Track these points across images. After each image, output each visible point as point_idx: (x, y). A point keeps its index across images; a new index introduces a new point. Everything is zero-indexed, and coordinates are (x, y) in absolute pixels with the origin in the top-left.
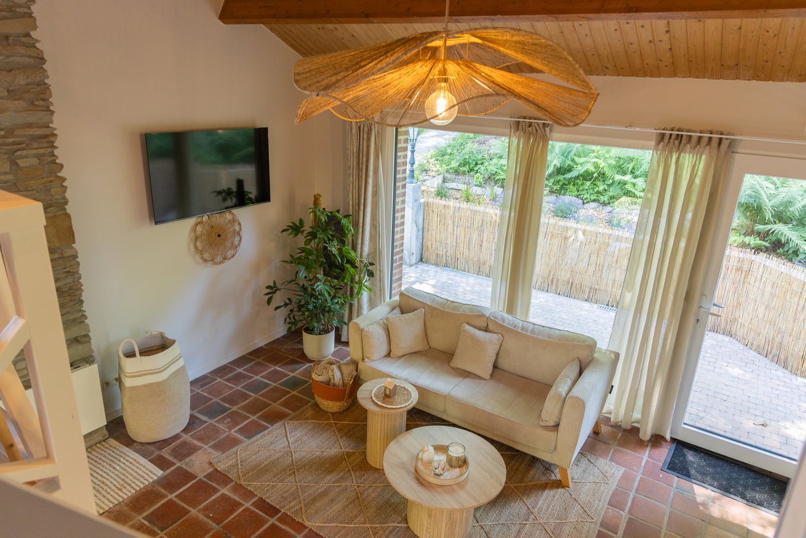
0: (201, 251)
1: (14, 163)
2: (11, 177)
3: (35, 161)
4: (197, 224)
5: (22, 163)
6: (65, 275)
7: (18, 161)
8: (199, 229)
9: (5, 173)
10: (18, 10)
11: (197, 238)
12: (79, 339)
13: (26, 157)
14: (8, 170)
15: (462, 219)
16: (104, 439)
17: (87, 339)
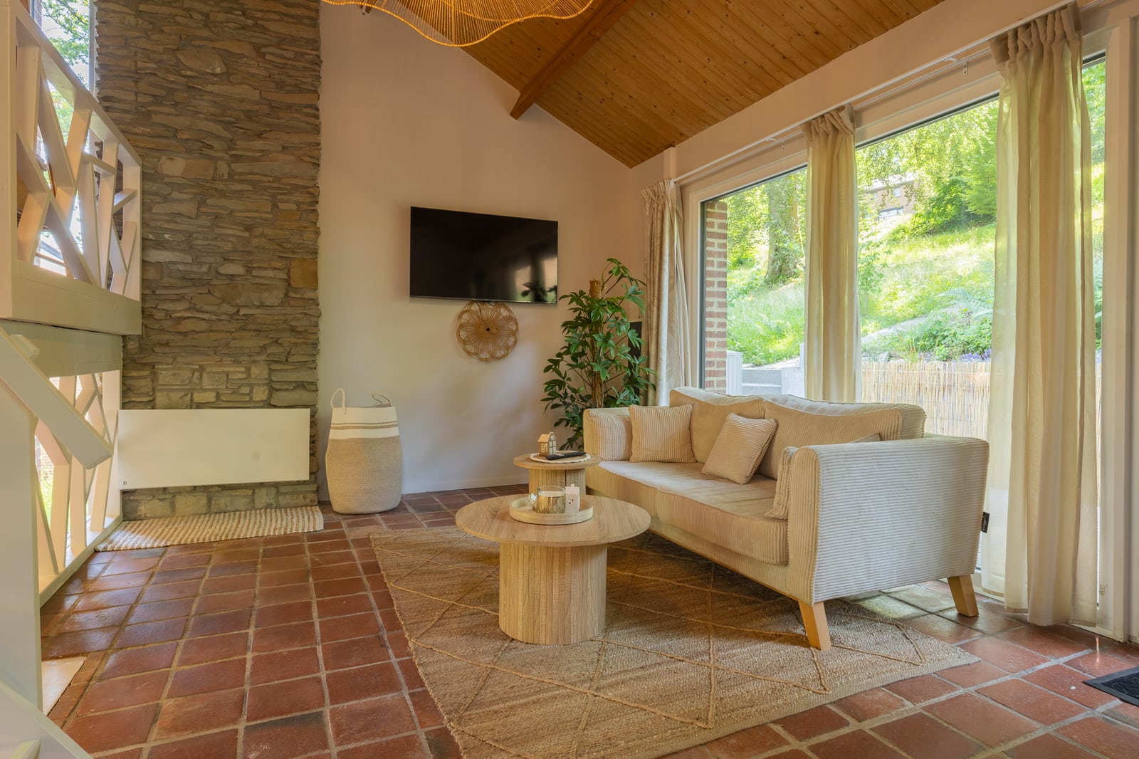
0: (463, 340)
1: (275, 206)
2: (271, 216)
3: (294, 207)
4: (463, 312)
5: (281, 206)
6: (301, 316)
7: (279, 204)
8: (465, 317)
9: (267, 213)
10: (303, 86)
11: (461, 326)
12: (305, 384)
13: (287, 202)
14: (269, 210)
15: (889, 389)
16: (311, 504)
17: (313, 388)
